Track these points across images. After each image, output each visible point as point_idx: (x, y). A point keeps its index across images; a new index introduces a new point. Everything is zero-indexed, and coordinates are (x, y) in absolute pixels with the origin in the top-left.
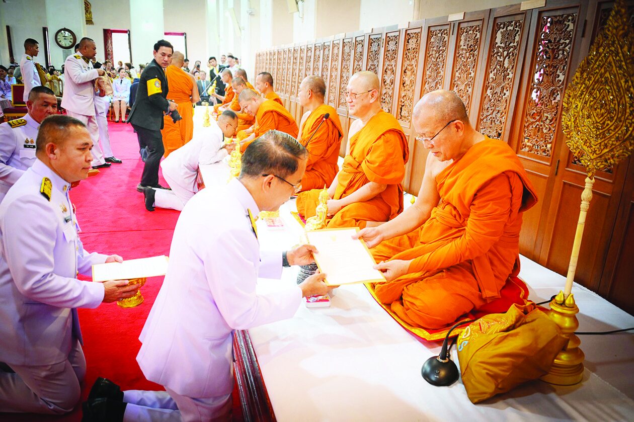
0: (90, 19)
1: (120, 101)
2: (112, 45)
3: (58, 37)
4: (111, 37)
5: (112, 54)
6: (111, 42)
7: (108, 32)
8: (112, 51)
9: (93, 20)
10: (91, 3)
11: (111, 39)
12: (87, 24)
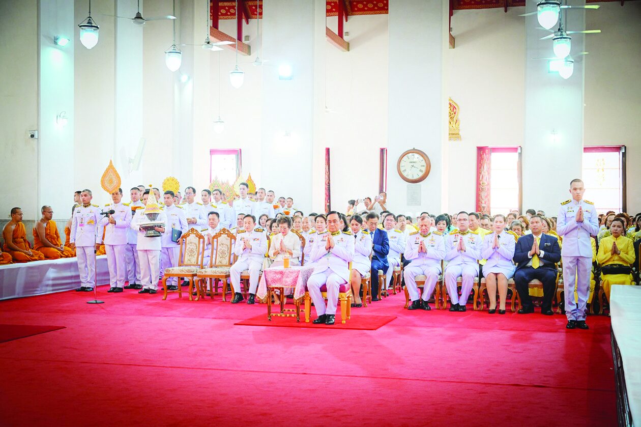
0: (456, 132)
1: (496, 274)
2: (489, 174)
3: (402, 163)
4: (489, 159)
5: (489, 189)
6: (489, 169)
7: (484, 152)
8: (488, 184)
9: (460, 133)
10: (458, 104)
11: (489, 164)
12: (450, 139)
